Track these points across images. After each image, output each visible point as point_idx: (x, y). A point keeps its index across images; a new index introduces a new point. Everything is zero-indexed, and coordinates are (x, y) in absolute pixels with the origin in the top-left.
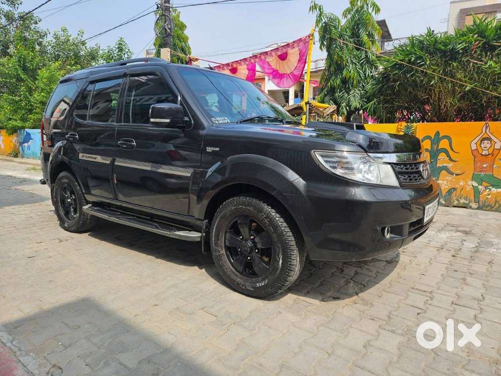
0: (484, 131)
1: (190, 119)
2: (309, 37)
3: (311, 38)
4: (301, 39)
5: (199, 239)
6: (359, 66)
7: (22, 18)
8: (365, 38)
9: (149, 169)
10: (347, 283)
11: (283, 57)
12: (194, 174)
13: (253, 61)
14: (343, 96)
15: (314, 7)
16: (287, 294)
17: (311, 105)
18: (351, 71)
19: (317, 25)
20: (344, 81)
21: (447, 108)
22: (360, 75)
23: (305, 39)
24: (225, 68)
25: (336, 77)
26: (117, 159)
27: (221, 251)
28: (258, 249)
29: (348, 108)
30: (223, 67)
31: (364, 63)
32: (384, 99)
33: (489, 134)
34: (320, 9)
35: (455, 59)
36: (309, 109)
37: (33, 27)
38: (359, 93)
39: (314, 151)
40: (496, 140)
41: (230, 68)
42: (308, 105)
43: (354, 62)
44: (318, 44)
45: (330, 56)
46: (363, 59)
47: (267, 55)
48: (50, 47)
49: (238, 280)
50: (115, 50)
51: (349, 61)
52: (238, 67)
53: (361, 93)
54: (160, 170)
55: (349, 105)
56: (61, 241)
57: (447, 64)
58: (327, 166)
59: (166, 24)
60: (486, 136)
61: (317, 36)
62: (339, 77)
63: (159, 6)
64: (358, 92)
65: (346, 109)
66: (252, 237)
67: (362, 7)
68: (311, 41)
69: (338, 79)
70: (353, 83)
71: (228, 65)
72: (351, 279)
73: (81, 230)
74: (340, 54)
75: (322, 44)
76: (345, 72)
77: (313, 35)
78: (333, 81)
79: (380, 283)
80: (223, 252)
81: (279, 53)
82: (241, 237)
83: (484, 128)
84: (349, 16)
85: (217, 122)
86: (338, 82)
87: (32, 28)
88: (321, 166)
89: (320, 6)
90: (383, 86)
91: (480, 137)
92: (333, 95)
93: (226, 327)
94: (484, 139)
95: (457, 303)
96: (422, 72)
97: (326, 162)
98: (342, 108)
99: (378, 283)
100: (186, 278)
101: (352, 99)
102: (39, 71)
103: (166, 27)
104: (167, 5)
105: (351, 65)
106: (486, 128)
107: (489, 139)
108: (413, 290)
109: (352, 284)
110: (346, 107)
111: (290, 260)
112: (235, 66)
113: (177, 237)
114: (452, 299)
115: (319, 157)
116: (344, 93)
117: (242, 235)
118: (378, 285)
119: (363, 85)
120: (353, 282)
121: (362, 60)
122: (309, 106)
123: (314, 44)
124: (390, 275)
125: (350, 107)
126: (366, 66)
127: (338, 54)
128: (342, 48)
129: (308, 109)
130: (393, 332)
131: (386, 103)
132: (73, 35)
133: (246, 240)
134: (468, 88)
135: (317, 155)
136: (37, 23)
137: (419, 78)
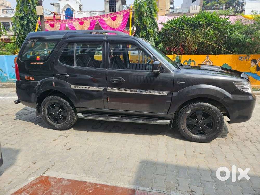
0: (207, 59)
3: (131, 10)
8: (154, 13)
11: (114, 19)
12: (169, 94)
13: (95, 19)
18: (150, 29)
20: (147, 34)
21: (192, 48)
23: (127, 11)
24: (76, 21)
26: (109, 88)
30: (75, 20)
33: (209, 59)
35: (197, 28)
39: (234, 83)
40: (211, 62)
47: (105, 16)
52: (85, 21)
57: (194, 30)
60: (207, 60)
62: (145, 31)
64: (153, 39)
66: (202, 119)
68: (131, 13)
70: (151, 35)
71: (78, 19)
78: (142, 33)
81: (112, 16)
82: (196, 119)
83: (207, 57)
86: (145, 34)
91: (205, 61)
94: (207, 62)
96: (183, 32)
105: (150, 26)
106: (208, 57)
107: (209, 62)
112: (83, 20)
127: (145, 20)
128: (146, 17)
134: (201, 41)
137: (182, 35)
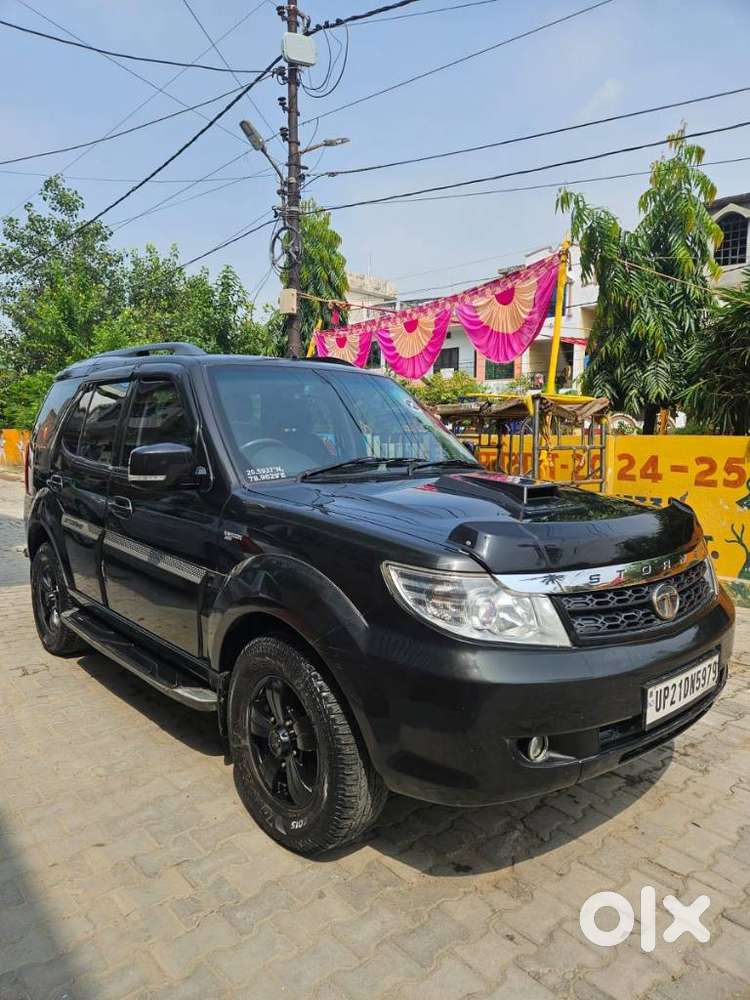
1: (208, 471)
2: (559, 256)
3: (563, 258)
4: (543, 261)
5: (214, 708)
6: (668, 311)
7: (81, 231)
8: (681, 253)
9: (145, 558)
10: (510, 827)
11: (506, 298)
12: (207, 579)
13: (448, 306)
14: (632, 374)
15: (564, 201)
16: (361, 848)
17: (545, 401)
18: (647, 323)
19: (575, 233)
20: (637, 344)
22: (668, 330)
23: (551, 263)
24: (398, 320)
25: (618, 335)
26: (109, 533)
27: (243, 741)
28: (298, 750)
29: (642, 400)
30: (394, 318)
31: (681, 303)
32: (723, 380)
34: (577, 202)
36: (540, 409)
37: (98, 245)
38: (669, 368)
39: (387, 565)
41: (406, 320)
42: (538, 402)
43: (657, 302)
44: (578, 270)
45: (603, 293)
46: (679, 295)
47: (476, 294)
48: (126, 281)
49: (267, 806)
50: (217, 289)
51: (644, 301)
52: (420, 319)
53: (672, 367)
54: (162, 565)
55: (643, 393)
56: (25, 673)
58: (407, 597)
59: (290, 245)
61: (576, 254)
62: (624, 337)
63: (279, 211)
64: (664, 365)
65: (639, 401)
66: (288, 723)
67: (677, 188)
68: (562, 266)
69: (621, 339)
70: (654, 345)
71: (404, 314)
72: (522, 820)
73: (65, 651)
74: (625, 288)
75: (586, 268)
76: (636, 324)
77: (566, 253)
78: (611, 344)
79: (581, 838)
80: (247, 742)
81: (499, 290)
82: (273, 719)
84: (652, 206)
85: (256, 479)
86: (621, 347)
87: (97, 249)
88: (396, 597)
89: (577, 197)
90: (720, 353)
92: (612, 373)
93: (198, 917)
95: (734, 915)
97: (408, 588)
98: (630, 400)
99: (575, 838)
100: (184, 785)
101: (651, 379)
102: (96, 327)
103: (291, 250)
104: (293, 209)
105: (649, 310)
108: (646, 868)
109: (517, 834)
110: (638, 398)
111: (342, 786)
112: (415, 316)
113: (179, 699)
114: (727, 904)
115: (395, 577)
116: (635, 368)
117: (273, 716)
118: (574, 842)
119: (678, 350)
120: (522, 827)
121: (674, 298)
122: (541, 403)
123: (570, 269)
124: (615, 818)
125: (646, 397)
126: (685, 311)
127: (620, 290)
128: (627, 277)
129: (537, 410)
130: (537, 977)
131: (727, 388)
132: (163, 255)
133: (279, 728)
135: (393, 573)
136: (106, 238)
